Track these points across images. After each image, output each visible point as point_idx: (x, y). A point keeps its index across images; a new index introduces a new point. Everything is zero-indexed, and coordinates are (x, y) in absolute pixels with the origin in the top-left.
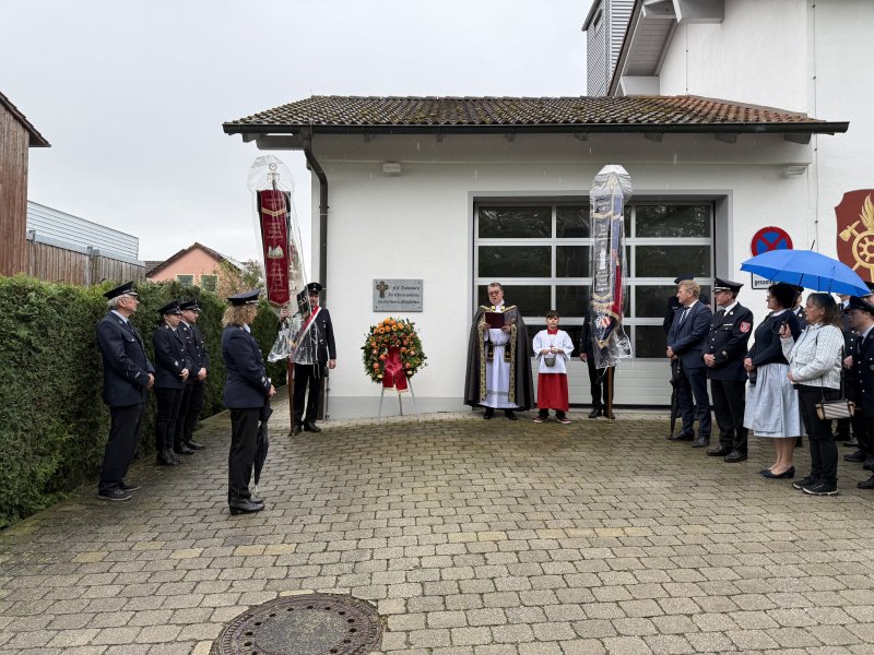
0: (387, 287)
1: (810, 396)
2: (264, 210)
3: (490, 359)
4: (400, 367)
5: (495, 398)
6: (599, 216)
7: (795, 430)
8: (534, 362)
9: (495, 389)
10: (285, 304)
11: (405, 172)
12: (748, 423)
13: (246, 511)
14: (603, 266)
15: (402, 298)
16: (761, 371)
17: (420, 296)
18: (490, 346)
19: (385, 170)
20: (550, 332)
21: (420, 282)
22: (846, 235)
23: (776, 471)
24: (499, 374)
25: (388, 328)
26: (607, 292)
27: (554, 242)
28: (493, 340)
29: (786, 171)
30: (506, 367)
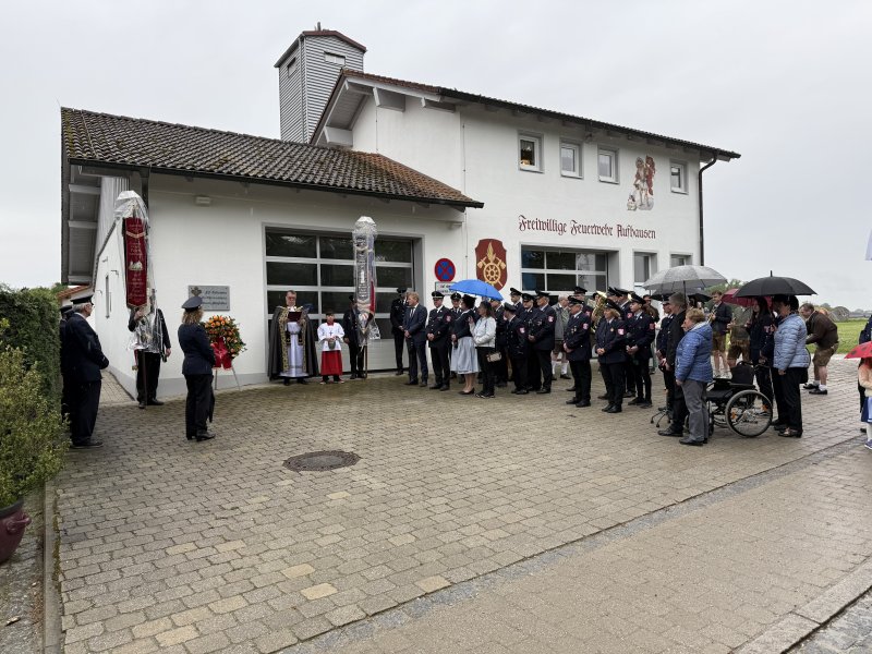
0: (200, 292)
1: (482, 352)
2: (128, 233)
3: (289, 345)
4: (225, 352)
5: (294, 370)
6: (360, 249)
7: (476, 369)
8: (317, 345)
9: (293, 364)
10: (143, 306)
11: (213, 204)
12: (453, 368)
13: (207, 438)
14: (363, 281)
15: (213, 300)
16: (460, 341)
17: (227, 298)
18: (288, 335)
19: (198, 202)
20: (329, 324)
21: (227, 288)
22: (480, 264)
23: (467, 391)
24: (295, 352)
25: (218, 323)
26: (366, 298)
27: (318, 261)
28: (290, 330)
29: (453, 225)
30: (300, 348)
